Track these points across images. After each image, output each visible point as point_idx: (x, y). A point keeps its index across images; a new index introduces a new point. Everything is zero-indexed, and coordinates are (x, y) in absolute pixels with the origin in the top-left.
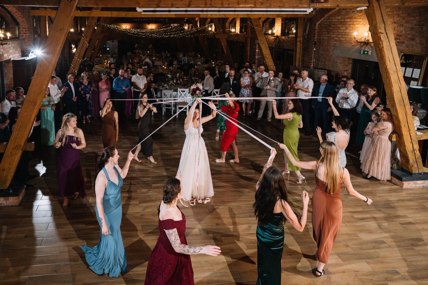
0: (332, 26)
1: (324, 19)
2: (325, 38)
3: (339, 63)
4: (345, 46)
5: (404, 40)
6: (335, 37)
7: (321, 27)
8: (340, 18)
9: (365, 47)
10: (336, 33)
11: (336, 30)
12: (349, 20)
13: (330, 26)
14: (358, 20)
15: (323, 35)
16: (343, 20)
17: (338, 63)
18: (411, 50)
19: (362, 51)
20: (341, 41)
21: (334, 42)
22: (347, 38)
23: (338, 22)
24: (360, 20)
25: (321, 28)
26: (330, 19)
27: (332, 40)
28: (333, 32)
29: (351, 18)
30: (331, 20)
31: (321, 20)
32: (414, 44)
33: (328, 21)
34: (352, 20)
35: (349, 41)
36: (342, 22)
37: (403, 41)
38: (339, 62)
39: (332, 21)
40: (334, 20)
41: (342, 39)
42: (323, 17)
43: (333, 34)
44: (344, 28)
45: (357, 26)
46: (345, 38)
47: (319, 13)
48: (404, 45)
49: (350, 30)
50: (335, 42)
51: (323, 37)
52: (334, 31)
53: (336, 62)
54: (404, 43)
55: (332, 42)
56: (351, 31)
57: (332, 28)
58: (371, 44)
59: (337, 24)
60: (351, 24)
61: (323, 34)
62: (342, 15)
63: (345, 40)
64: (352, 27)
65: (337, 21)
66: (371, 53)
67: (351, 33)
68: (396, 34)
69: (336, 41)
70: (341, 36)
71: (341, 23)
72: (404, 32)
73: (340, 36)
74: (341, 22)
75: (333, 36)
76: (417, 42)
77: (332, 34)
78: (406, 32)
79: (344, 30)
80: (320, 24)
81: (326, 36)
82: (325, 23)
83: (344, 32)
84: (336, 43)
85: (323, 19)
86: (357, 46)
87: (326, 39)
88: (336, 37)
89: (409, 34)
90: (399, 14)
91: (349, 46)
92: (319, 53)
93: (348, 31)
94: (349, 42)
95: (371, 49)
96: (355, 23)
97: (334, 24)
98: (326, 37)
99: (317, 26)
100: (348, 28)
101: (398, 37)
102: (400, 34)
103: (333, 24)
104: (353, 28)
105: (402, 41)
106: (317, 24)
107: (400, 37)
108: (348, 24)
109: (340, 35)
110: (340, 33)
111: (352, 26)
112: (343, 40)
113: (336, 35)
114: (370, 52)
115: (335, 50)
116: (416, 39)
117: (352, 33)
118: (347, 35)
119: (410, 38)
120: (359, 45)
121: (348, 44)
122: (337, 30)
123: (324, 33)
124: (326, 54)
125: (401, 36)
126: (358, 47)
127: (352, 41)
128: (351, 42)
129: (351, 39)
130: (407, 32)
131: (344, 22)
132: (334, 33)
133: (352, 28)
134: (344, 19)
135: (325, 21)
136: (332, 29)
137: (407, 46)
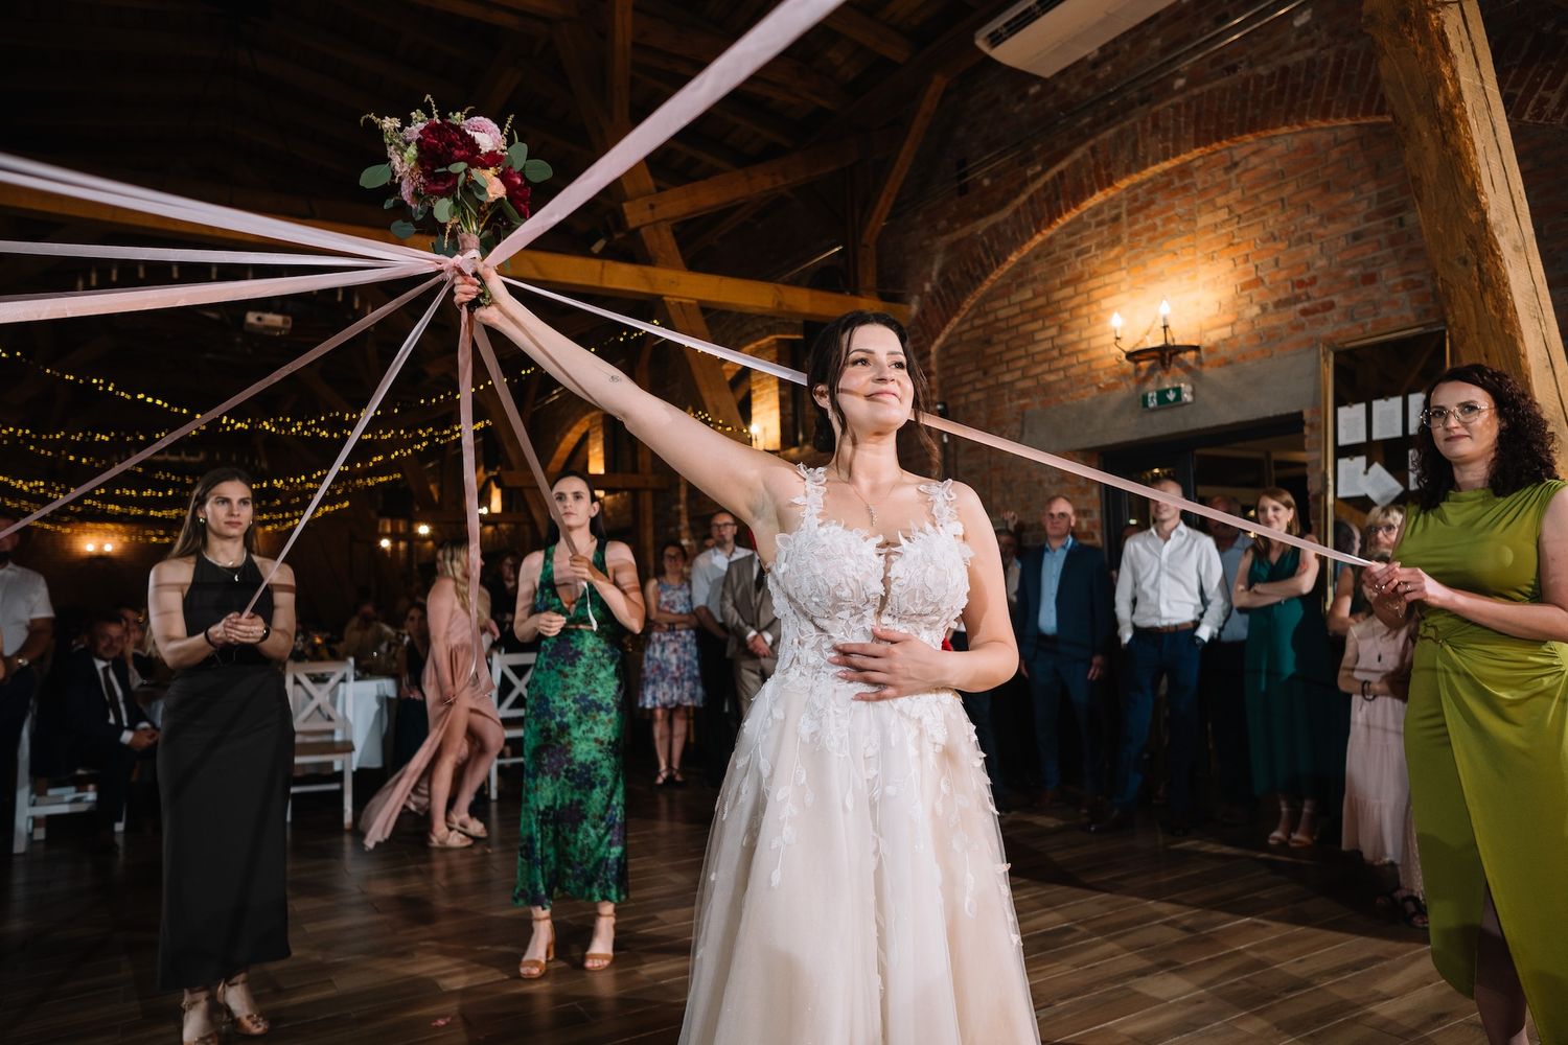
0: (995, 338)
1: (961, 323)
2: (975, 397)
3: (1050, 482)
4: (1068, 402)
5: (1326, 295)
6: (1018, 380)
7: (952, 357)
8: (1029, 294)
9: (1160, 380)
10: (1023, 363)
11: (1016, 348)
12: (1069, 291)
13: (988, 342)
14: (1107, 279)
15: (966, 389)
16: (1041, 301)
17: (1046, 485)
18: (1369, 326)
19: (1150, 395)
20: (1045, 389)
21: (1016, 403)
22: (1072, 366)
23: (1022, 312)
24: (1117, 276)
25: (950, 362)
26: (987, 314)
27: (1006, 398)
28: (1008, 362)
29: (1076, 280)
30: (991, 317)
31: (948, 330)
32: (1377, 296)
33: (977, 322)
34: (1081, 287)
35: (1084, 374)
36: (1041, 307)
37: (1327, 299)
38: (1054, 480)
39: (997, 320)
40: (1002, 314)
41: (1052, 378)
42: (955, 313)
43: (1009, 371)
44: (1053, 331)
45: (1106, 303)
46: (1065, 369)
47: (934, 303)
48: (1334, 315)
49: (1081, 330)
50: (1022, 402)
51: (966, 395)
52: (1008, 356)
53: (1040, 483)
54: (1330, 306)
55: (1008, 405)
56: (1085, 334)
57: (1002, 347)
58: (1182, 361)
59: (1017, 326)
60: (1079, 306)
61: (966, 384)
62: (1034, 280)
63: (1066, 376)
64: (1088, 316)
65: (1016, 310)
66: (1193, 393)
67: (1086, 339)
68: (1286, 280)
69: (1024, 393)
70: (1045, 367)
71: (1036, 314)
72: (1321, 263)
73: (1039, 370)
74: (1036, 309)
75: (1007, 378)
76: (1391, 282)
77: (1004, 373)
78: (1330, 259)
79: (1052, 338)
80: (944, 349)
81: (979, 385)
82: (965, 337)
83: (1053, 348)
84: (1025, 406)
85: (956, 320)
86: (1124, 385)
87: (978, 403)
88: (1024, 377)
89: (1344, 266)
90: (1282, 200)
91: (1083, 396)
92: (956, 468)
93: (1071, 337)
94: (1082, 381)
95: (1185, 376)
96: (1096, 294)
97: (1008, 329)
98: (980, 390)
99: (933, 358)
100: (1068, 324)
101: (1297, 291)
102: (1305, 277)
103: (1003, 330)
104: (1092, 318)
105: (1320, 301)
106: (933, 349)
107: (1309, 290)
108: (1066, 310)
109: (1040, 363)
110: (1038, 358)
111: (1084, 310)
112: (1055, 382)
113: (1023, 369)
114: (1186, 388)
115: (1026, 430)
116: (1384, 273)
117: (1089, 339)
118: (1070, 354)
119: (1352, 279)
120: (1130, 378)
121: (1082, 392)
122: (1021, 346)
123: (965, 379)
124: (990, 463)
125: (1313, 281)
126: (1128, 386)
127: (1094, 374)
128: (1092, 378)
129: (1090, 367)
130: (1338, 259)
131: (1049, 304)
132: (1012, 366)
133: (1086, 320)
134: (1048, 293)
135: (966, 326)
136: (1000, 353)
137: (1349, 315)
